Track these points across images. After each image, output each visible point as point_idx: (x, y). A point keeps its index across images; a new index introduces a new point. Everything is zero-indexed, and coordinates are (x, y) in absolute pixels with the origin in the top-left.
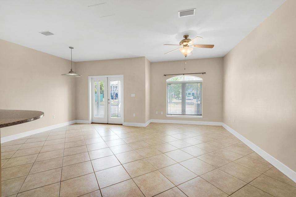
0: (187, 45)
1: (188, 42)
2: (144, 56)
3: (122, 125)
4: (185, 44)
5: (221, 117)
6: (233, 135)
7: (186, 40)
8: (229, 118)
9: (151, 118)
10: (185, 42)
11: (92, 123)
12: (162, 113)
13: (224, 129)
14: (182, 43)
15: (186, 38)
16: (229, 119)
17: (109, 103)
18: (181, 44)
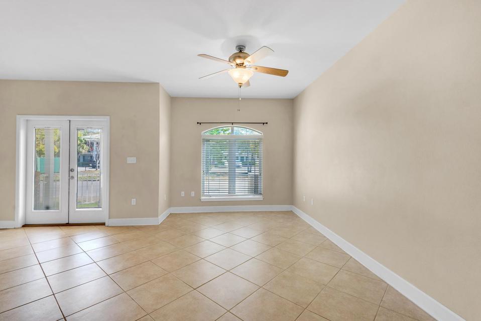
0: (243, 64)
1: (245, 58)
2: (158, 82)
3: (103, 224)
4: (239, 61)
5: (291, 196)
6: (311, 226)
7: (241, 55)
8: (304, 197)
9: (170, 203)
10: (240, 57)
11: (25, 226)
12: (193, 194)
13: (297, 217)
14: (234, 60)
15: (241, 51)
16: (304, 200)
17: (73, 177)
18: (231, 61)
